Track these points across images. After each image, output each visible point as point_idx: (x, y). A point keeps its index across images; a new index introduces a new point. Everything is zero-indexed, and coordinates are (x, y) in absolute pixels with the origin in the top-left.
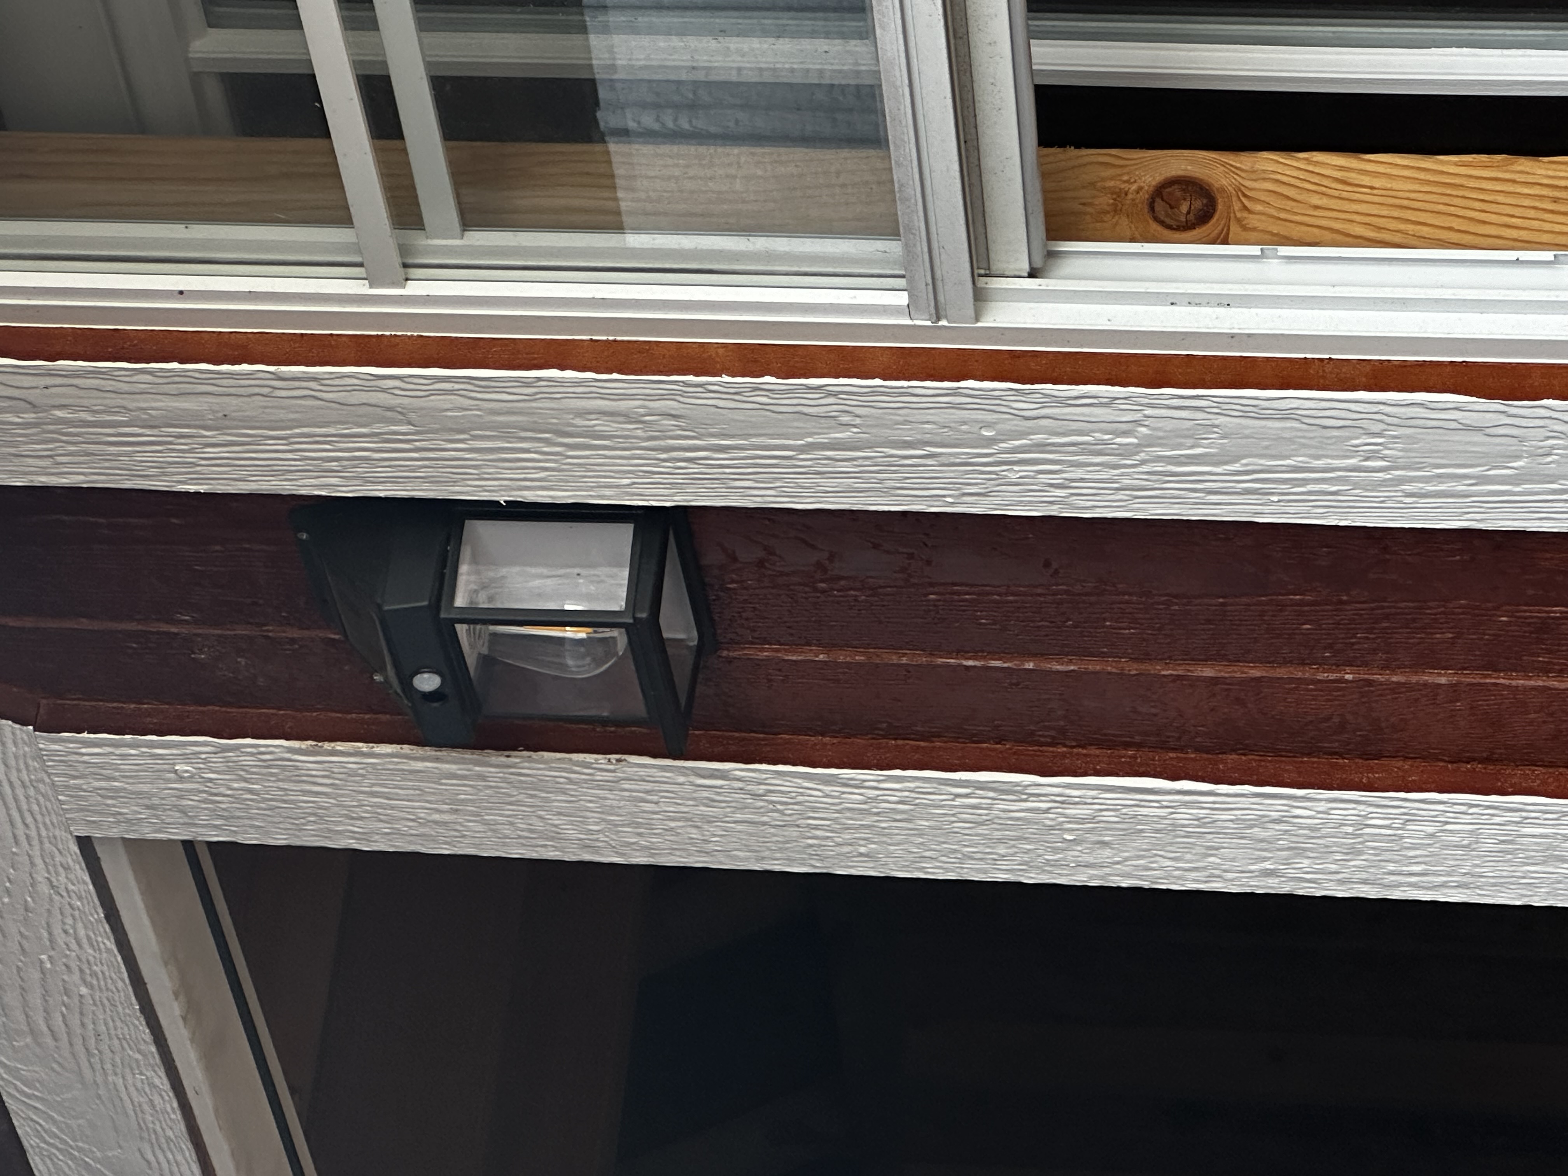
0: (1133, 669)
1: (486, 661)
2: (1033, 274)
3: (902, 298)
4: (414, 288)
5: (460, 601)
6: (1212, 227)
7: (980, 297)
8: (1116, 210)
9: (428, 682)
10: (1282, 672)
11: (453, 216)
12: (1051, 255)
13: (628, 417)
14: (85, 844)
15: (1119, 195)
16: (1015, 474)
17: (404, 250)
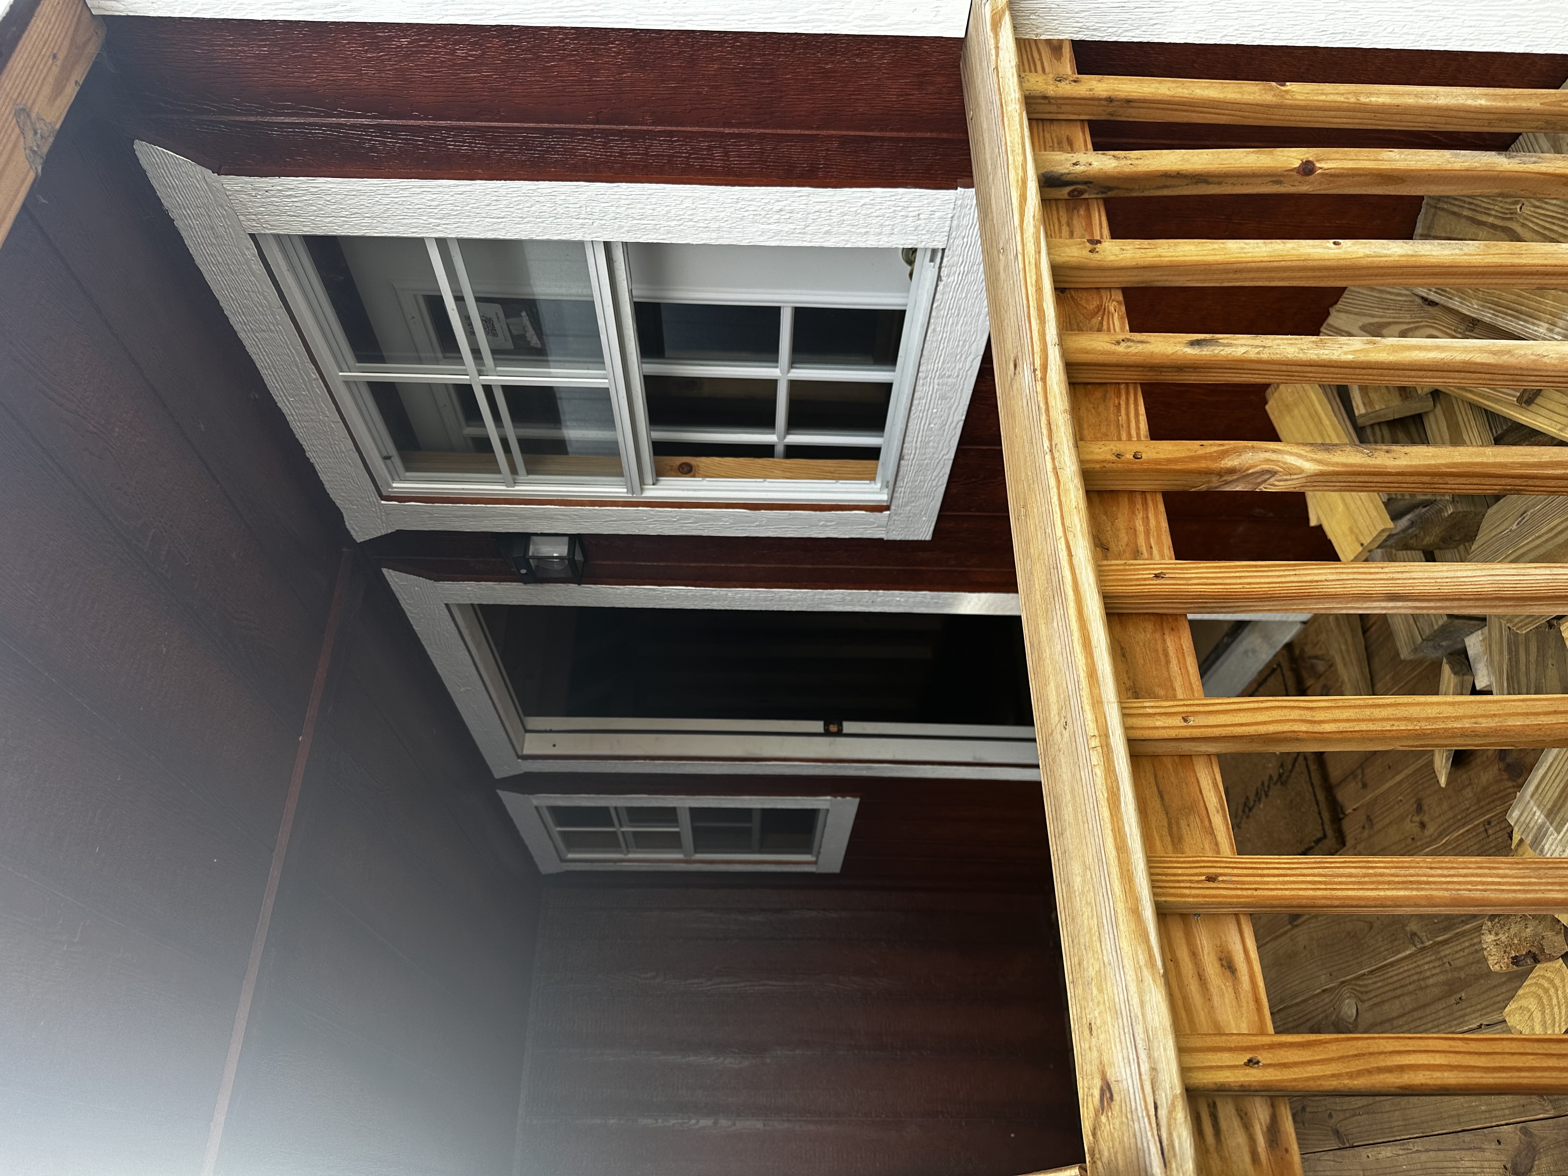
0: (677, 564)
1: (537, 566)
2: (654, 484)
3: (625, 490)
4: (517, 488)
5: (530, 554)
6: (692, 473)
7: (642, 490)
8: (671, 470)
9: (523, 571)
10: (709, 565)
11: (524, 472)
12: (657, 480)
13: (566, 515)
14: (447, 605)
15: (672, 466)
16: (651, 526)
17: (514, 479)
